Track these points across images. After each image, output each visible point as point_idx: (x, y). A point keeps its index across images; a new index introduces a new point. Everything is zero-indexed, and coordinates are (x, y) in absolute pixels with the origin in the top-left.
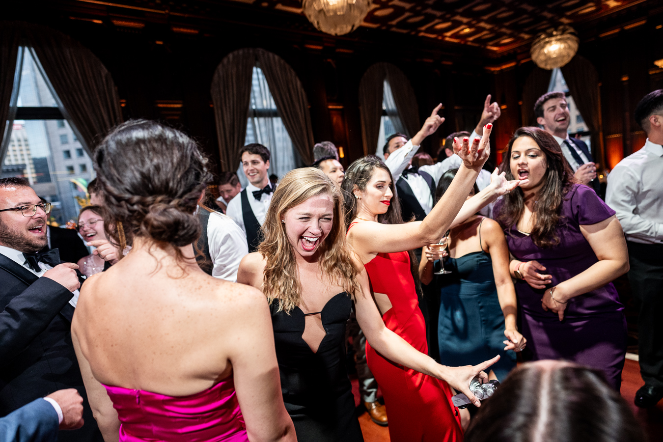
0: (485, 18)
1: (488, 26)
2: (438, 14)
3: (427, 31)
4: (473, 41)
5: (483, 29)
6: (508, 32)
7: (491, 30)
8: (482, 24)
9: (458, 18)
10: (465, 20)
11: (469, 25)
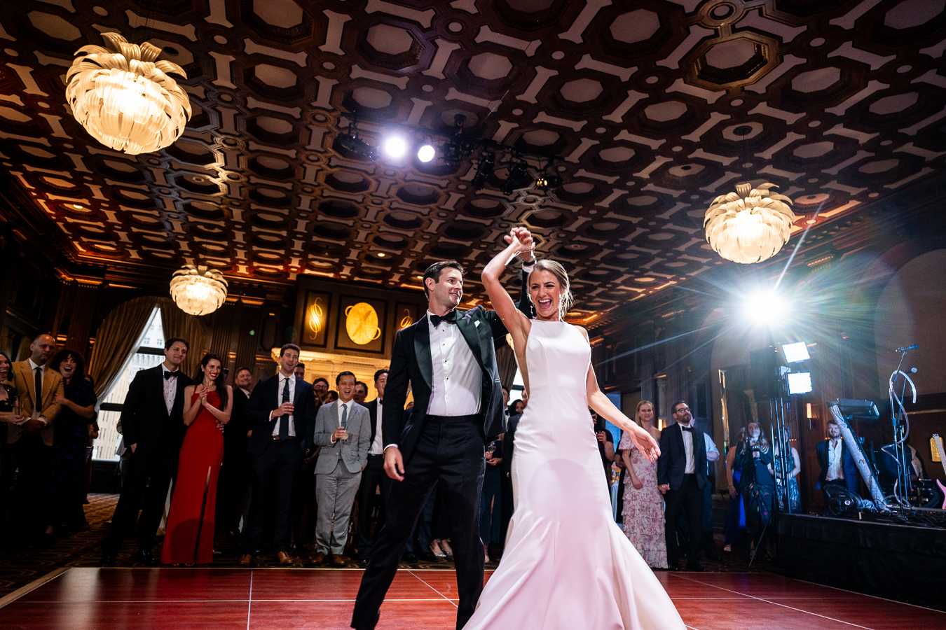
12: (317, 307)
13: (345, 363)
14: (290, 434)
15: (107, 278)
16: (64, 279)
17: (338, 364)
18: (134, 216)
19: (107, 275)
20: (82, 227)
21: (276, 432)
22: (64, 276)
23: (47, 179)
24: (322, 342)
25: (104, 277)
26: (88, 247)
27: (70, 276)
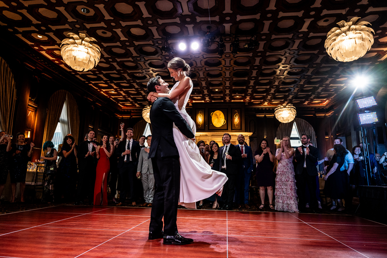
0: (124, 90)
1: (124, 94)
2: (105, 79)
3: (94, 84)
4: (113, 98)
5: (121, 95)
6: (131, 100)
7: (124, 97)
8: (122, 92)
9: (113, 85)
10: (115, 87)
11: (116, 90)
12: (200, 115)
13: (212, 135)
14: (130, 160)
15: (132, 115)
16: (119, 117)
17: (210, 136)
18: (130, 92)
19: (132, 114)
20: (118, 98)
21: (125, 160)
22: (118, 116)
23: (100, 85)
24: (203, 128)
25: (130, 114)
26: (123, 104)
27: (121, 116)
